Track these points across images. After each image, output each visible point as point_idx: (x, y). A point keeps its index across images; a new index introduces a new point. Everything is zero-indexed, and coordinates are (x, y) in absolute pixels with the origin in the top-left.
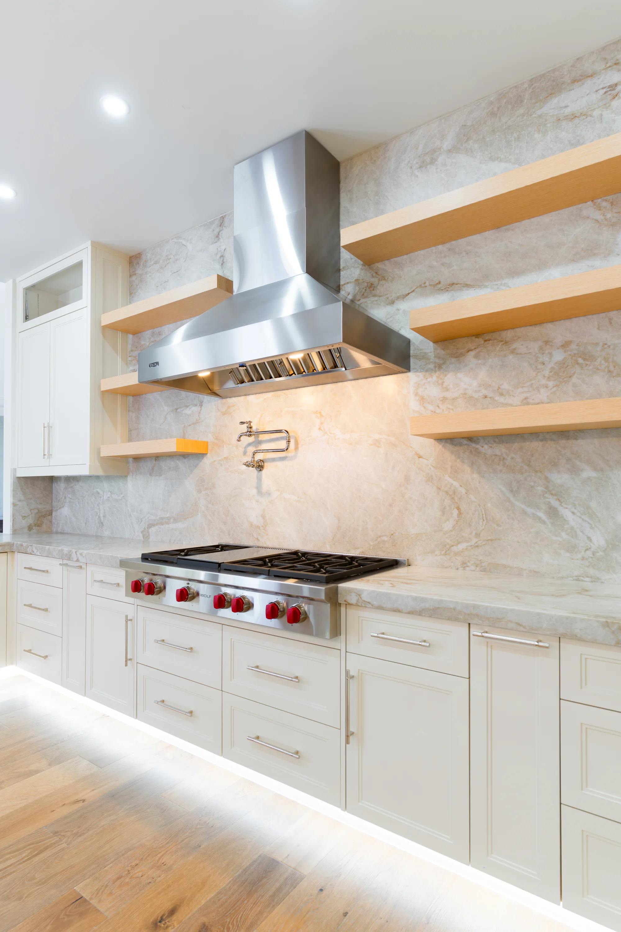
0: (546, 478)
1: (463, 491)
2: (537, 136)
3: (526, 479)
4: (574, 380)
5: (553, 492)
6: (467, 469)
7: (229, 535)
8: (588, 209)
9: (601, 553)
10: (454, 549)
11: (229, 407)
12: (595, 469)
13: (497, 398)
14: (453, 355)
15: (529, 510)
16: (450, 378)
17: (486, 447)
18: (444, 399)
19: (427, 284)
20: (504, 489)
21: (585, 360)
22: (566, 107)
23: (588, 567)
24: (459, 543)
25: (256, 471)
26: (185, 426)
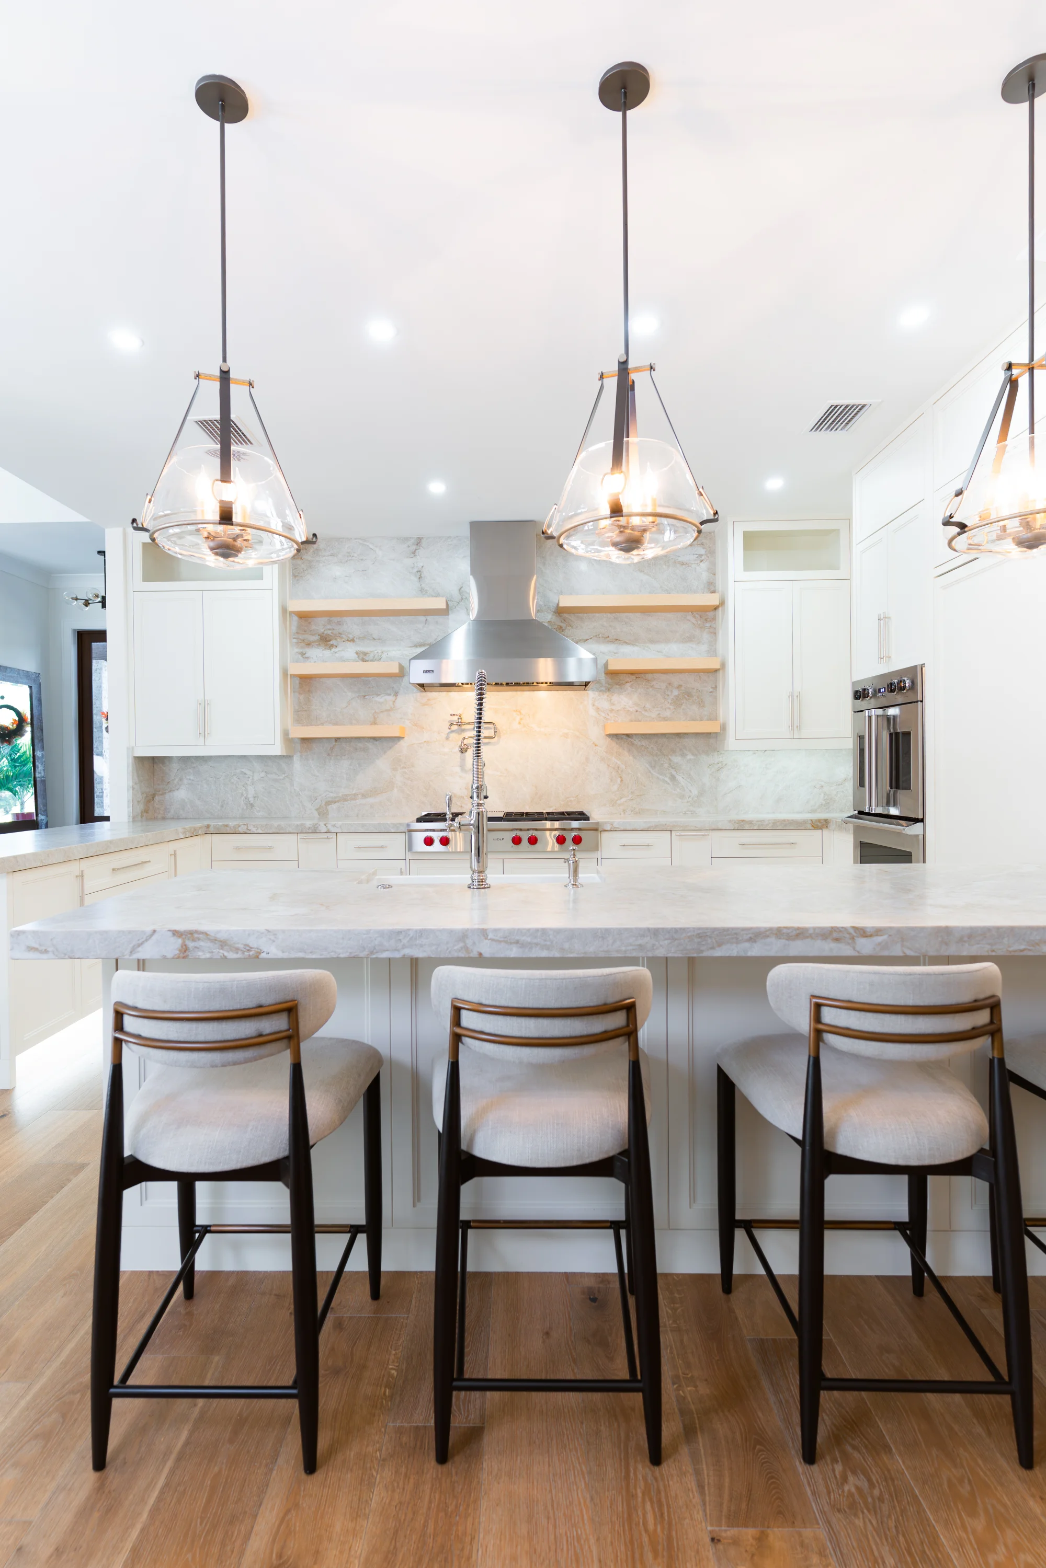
0: (670, 759)
1: (624, 767)
2: (664, 566)
3: (659, 759)
4: (683, 707)
5: (673, 767)
6: (626, 753)
7: (431, 805)
8: (690, 617)
9: (696, 799)
10: (618, 802)
11: (429, 700)
12: (693, 754)
13: (643, 712)
14: (617, 684)
15: (661, 777)
16: (615, 698)
17: (637, 740)
18: (612, 710)
19: (600, 636)
20: (647, 766)
21: (688, 696)
22: (679, 557)
23: (690, 806)
24: (621, 798)
25: (459, 754)
26: (375, 712)
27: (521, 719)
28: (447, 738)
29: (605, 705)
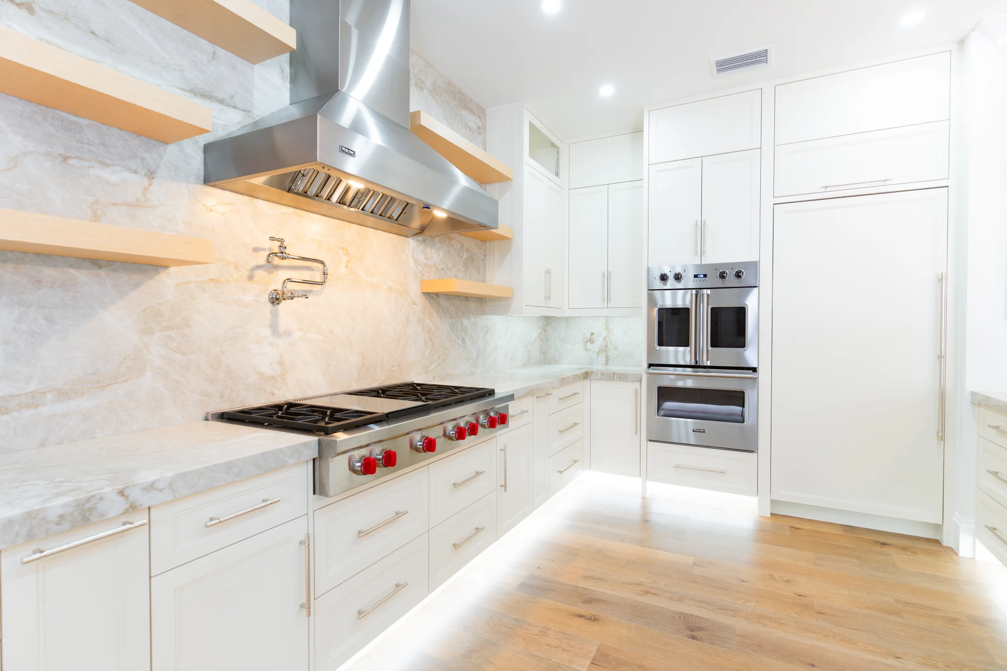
0: (461, 322)
1: (433, 329)
2: (460, 124)
3: (455, 322)
4: (469, 269)
6: (435, 314)
9: (475, 360)
10: (430, 368)
15: (457, 340)
17: (443, 301)
20: (449, 328)
21: (472, 260)
22: (468, 121)
24: (432, 364)
25: (270, 305)
26: (97, 201)
28: (251, 278)
29: (421, 258)
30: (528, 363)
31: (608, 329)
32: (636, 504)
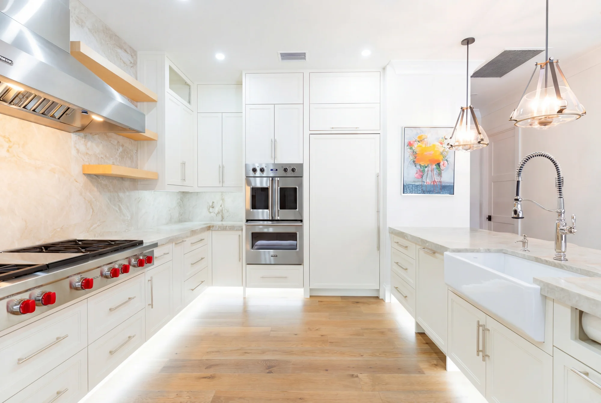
0: (118, 195)
3: (113, 195)
4: (124, 159)
5: (120, 200)
9: (129, 221)
10: (91, 228)
12: (128, 192)
15: (114, 208)
17: (102, 180)
21: (127, 153)
23: (127, 227)
27: (10, 147)
29: (82, 148)
30: (170, 221)
31: (223, 200)
32: (240, 302)
